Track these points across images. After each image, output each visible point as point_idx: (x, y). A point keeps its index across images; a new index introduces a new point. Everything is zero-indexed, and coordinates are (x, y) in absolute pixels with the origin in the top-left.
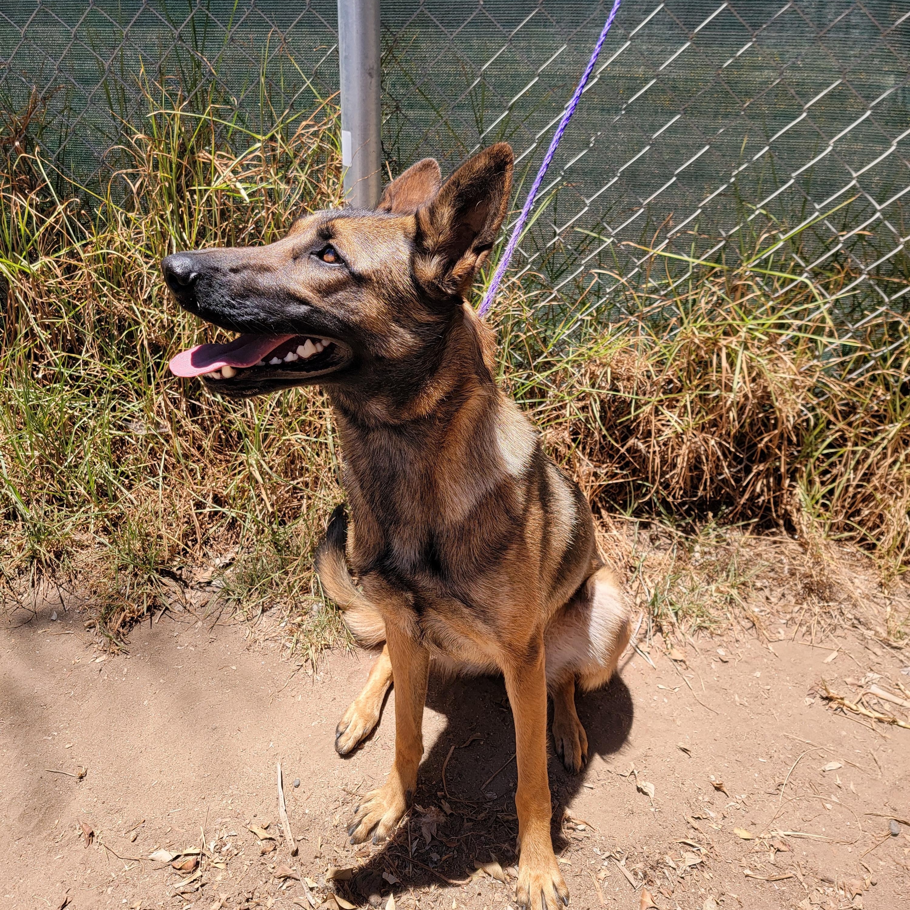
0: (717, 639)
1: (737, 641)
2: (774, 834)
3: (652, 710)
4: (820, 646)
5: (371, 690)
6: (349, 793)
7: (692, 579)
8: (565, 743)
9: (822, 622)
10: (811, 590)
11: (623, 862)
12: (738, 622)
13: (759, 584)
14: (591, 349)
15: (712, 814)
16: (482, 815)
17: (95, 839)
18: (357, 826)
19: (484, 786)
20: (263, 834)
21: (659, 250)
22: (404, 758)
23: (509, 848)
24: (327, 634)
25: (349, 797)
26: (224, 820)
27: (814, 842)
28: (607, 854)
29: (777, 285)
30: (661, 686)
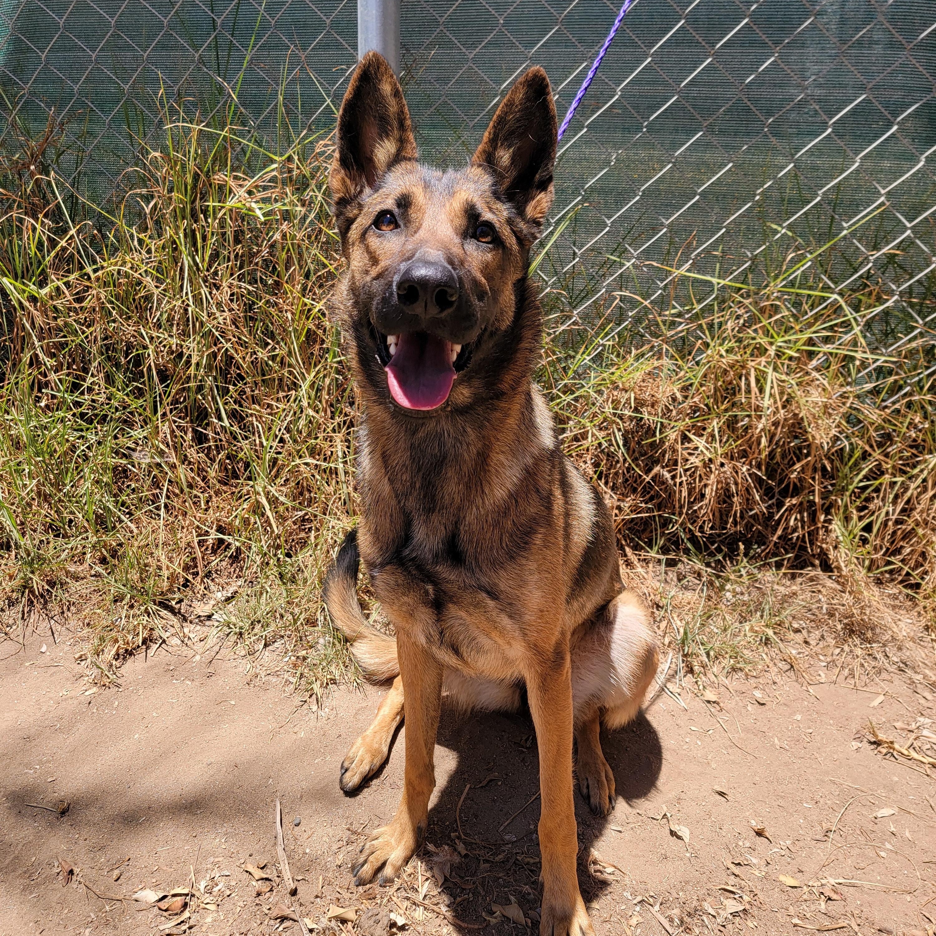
0: (752, 681)
1: (775, 683)
2: (824, 882)
3: (684, 752)
4: (864, 689)
5: (379, 724)
6: (354, 833)
7: (724, 619)
8: (590, 783)
9: (866, 664)
10: (852, 632)
11: (657, 908)
12: (775, 664)
13: (796, 625)
14: (613, 373)
15: (755, 861)
16: (500, 857)
17: (74, 878)
18: (363, 865)
19: (502, 828)
20: (258, 874)
21: (683, 271)
22: (414, 789)
23: (530, 891)
24: (333, 669)
25: (354, 837)
26: (217, 860)
27: (869, 891)
28: (639, 898)
29: (806, 307)
30: (693, 728)
